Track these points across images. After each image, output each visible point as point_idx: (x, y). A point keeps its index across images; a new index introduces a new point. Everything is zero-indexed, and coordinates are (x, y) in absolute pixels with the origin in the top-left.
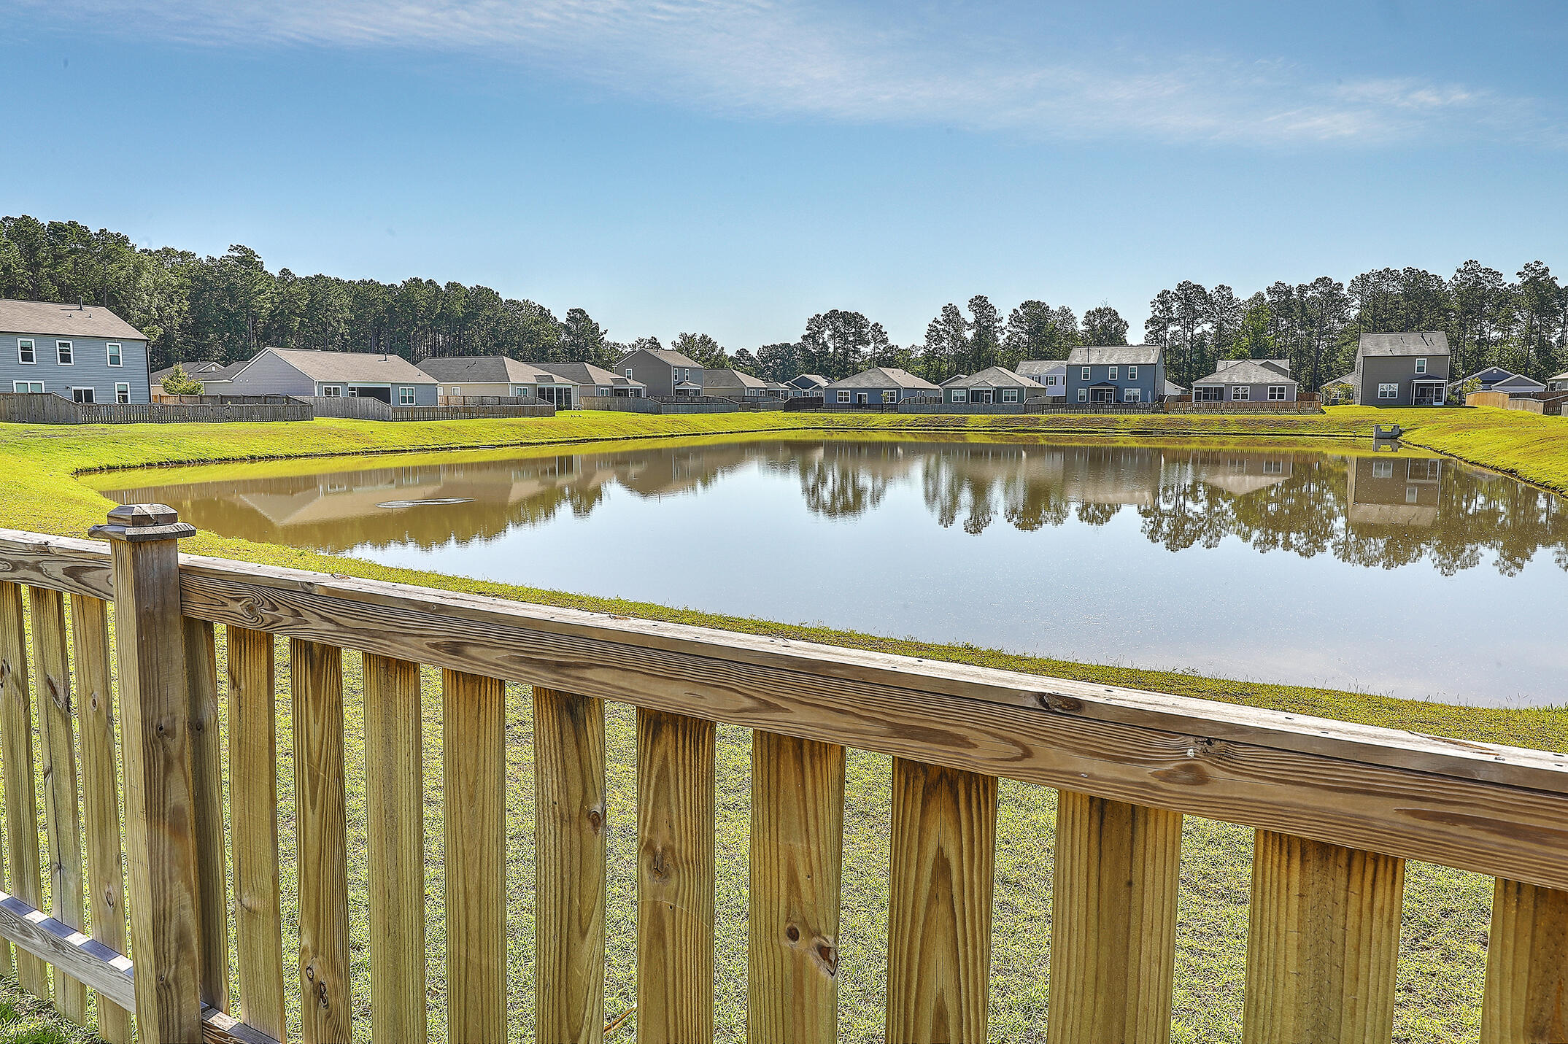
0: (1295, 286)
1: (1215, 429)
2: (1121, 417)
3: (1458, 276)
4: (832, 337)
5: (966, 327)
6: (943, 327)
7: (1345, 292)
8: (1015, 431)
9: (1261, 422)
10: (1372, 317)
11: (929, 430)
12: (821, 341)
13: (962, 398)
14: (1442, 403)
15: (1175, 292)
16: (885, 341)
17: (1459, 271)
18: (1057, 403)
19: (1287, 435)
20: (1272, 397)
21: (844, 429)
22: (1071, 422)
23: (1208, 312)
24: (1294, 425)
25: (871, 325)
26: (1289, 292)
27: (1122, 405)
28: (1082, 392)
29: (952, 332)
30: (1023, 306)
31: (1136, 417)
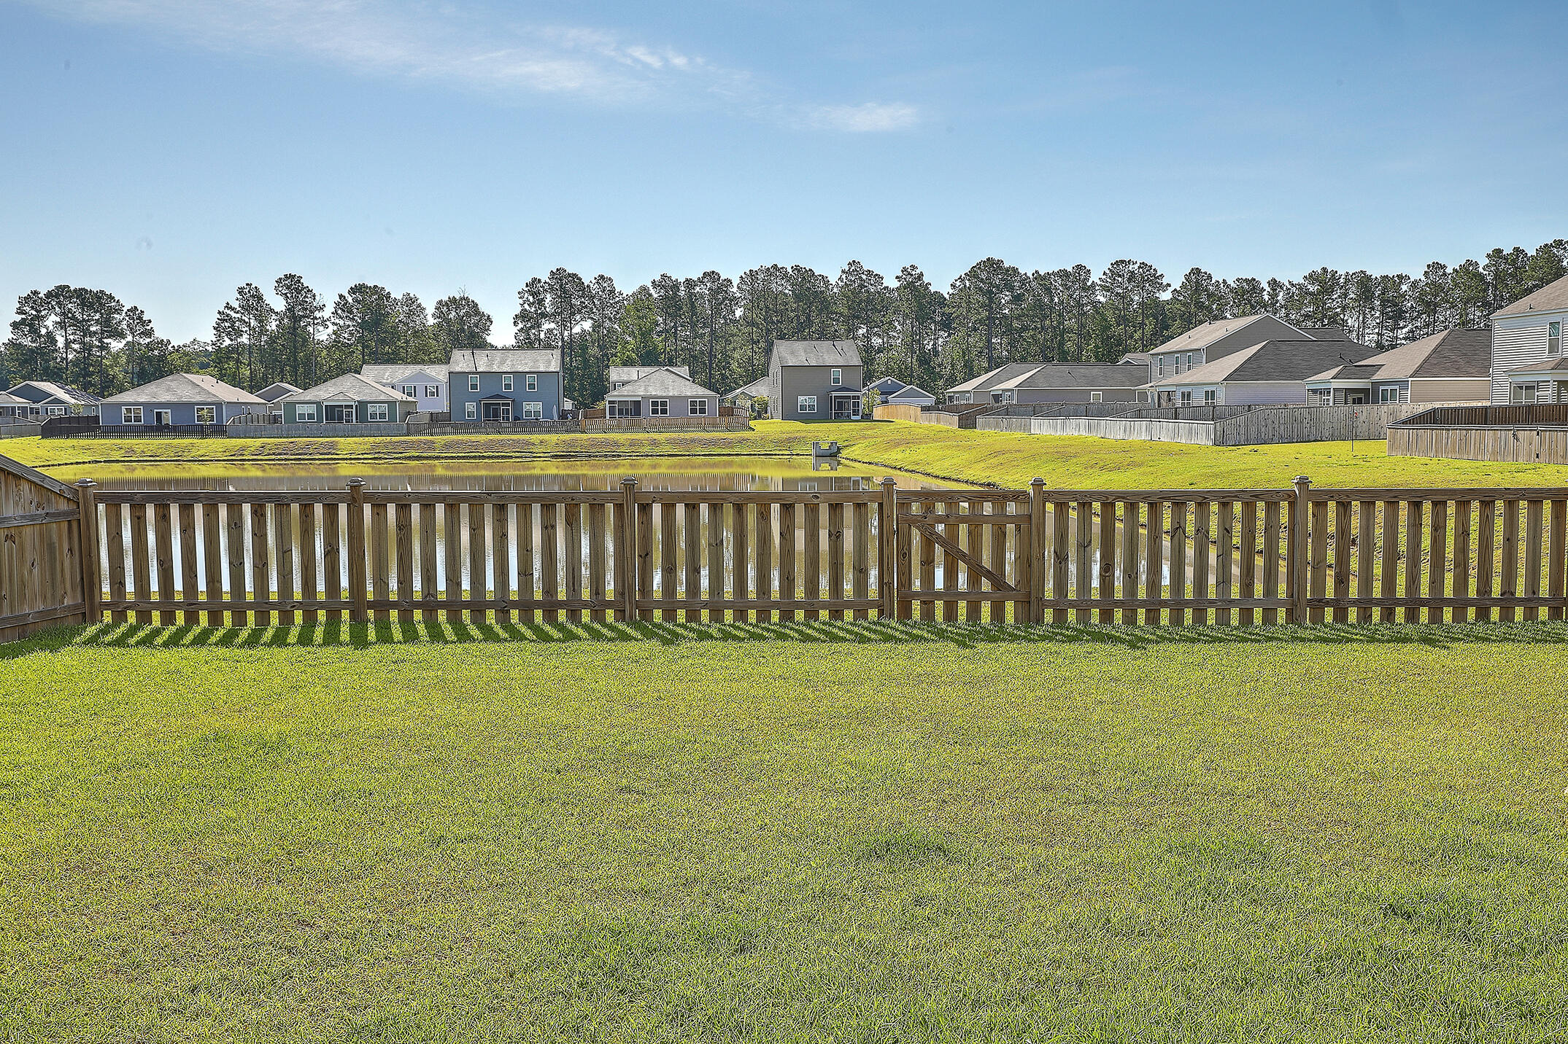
0: (682, 280)
1: (646, 450)
2: (535, 438)
3: (844, 277)
4: (61, 325)
5: (274, 317)
6: (239, 315)
7: (735, 289)
8: (406, 458)
9: (693, 441)
10: (764, 320)
11: (286, 460)
12: (43, 331)
13: (311, 416)
14: (859, 418)
15: (548, 280)
16: (149, 333)
17: (843, 272)
18: (438, 422)
19: (724, 455)
20: (693, 411)
21: (154, 460)
22: (476, 445)
23: (586, 307)
24: (729, 444)
25: (125, 309)
26: (676, 286)
27: (521, 423)
28: (470, 407)
29: (253, 323)
30: (353, 290)
31: (553, 438)
